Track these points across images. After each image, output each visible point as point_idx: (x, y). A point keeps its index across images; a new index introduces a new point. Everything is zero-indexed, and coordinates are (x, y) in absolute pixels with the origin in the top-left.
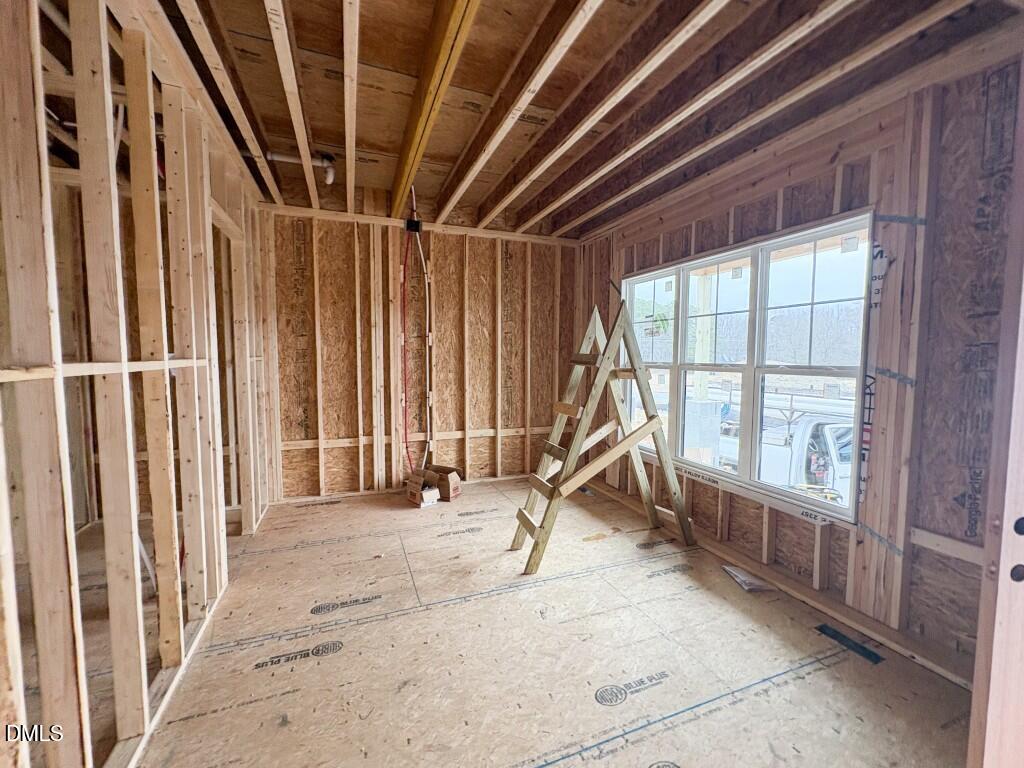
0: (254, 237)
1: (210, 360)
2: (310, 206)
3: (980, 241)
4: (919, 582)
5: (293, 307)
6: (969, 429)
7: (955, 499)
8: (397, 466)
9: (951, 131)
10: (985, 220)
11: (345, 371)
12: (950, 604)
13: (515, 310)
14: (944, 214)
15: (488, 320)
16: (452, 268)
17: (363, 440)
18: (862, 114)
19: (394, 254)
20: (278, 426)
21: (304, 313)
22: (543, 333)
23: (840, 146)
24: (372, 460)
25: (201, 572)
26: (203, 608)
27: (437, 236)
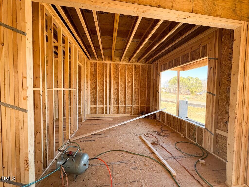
0: (86, 66)
1: (77, 89)
2: (96, 60)
3: (230, 63)
4: (218, 142)
5: (93, 79)
6: (228, 106)
7: (225, 122)
8: (111, 111)
9: (224, 38)
10: (231, 58)
11: (102, 92)
12: (224, 147)
13: (137, 80)
14: (222, 57)
15: (131, 82)
16: (124, 71)
17: (105, 106)
18: (205, 35)
19: (112, 69)
20: (89, 102)
21: (95, 80)
22: (143, 85)
23: (201, 43)
24: (107, 110)
25: (73, 125)
26: (73, 132)
27: (121, 64)
